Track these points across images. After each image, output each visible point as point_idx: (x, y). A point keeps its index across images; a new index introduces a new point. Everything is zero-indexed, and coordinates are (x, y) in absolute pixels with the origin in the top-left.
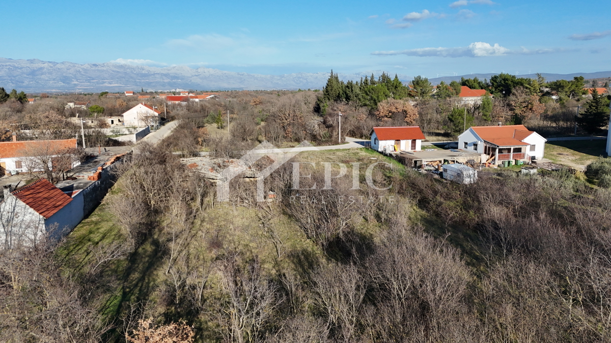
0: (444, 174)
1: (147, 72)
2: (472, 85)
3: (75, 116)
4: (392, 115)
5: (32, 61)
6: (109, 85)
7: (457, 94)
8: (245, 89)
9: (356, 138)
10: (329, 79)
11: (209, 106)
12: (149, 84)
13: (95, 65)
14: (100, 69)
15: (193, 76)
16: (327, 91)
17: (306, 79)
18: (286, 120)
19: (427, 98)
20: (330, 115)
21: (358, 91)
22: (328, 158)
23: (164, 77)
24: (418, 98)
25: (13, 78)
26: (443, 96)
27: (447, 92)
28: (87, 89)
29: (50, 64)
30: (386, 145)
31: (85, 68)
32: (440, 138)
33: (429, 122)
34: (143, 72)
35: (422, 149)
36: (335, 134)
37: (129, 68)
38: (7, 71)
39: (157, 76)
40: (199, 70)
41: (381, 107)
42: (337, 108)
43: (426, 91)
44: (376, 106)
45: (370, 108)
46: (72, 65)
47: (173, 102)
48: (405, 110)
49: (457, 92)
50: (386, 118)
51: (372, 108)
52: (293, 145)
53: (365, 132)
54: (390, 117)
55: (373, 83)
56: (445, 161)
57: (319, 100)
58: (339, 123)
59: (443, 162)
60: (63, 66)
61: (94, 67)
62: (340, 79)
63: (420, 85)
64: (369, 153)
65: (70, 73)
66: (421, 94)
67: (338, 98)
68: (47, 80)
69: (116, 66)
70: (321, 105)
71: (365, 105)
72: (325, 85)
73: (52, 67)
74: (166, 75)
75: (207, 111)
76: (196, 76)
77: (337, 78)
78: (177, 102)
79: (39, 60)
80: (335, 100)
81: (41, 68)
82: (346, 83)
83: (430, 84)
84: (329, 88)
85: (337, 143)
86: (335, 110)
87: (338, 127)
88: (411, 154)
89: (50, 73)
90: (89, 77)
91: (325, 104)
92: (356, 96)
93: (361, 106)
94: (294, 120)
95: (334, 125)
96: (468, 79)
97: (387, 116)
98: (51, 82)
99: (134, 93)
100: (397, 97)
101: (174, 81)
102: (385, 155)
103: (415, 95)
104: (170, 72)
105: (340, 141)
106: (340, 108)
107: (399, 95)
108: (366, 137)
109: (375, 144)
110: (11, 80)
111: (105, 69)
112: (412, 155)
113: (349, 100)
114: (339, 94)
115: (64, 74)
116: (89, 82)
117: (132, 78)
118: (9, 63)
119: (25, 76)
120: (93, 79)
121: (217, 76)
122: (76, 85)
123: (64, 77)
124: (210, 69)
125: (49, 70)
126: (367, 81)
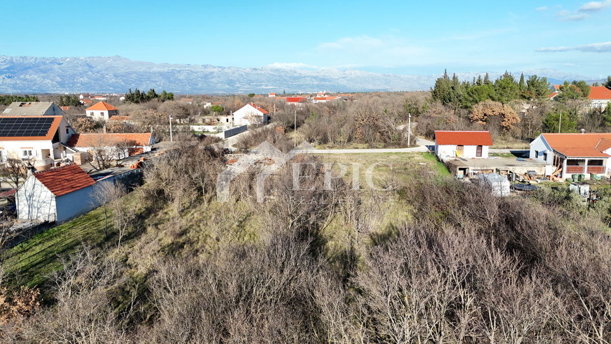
1: (298, 75)
3: (198, 115)
4: (487, 118)
5: (205, 66)
7: (584, 95)
8: (389, 90)
10: (440, 79)
12: (300, 86)
13: (255, 69)
14: (259, 72)
15: (340, 78)
16: (435, 92)
23: (313, 80)
24: (533, 100)
28: (247, 91)
29: (220, 69)
31: (247, 72)
34: (295, 75)
37: (284, 71)
38: (186, 75)
39: (307, 78)
40: (346, 72)
41: (475, 110)
46: (236, 69)
47: (292, 103)
48: (503, 114)
54: (484, 121)
55: (487, 83)
60: (229, 71)
61: (254, 71)
64: (426, 158)
65: (235, 77)
68: (216, 83)
69: (272, 70)
73: (220, 71)
74: (316, 78)
76: (343, 78)
78: (295, 103)
79: (211, 65)
81: (212, 73)
85: (405, 146)
89: (219, 77)
90: (250, 80)
97: (481, 120)
98: (219, 85)
99: (276, 95)
101: (322, 83)
104: (319, 75)
105: (409, 144)
110: (188, 83)
111: (263, 72)
115: (230, 78)
116: (249, 85)
117: (285, 80)
118: (188, 68)
119: (199, 79)
120: (253, 82)
121: (363, 78)
122: (238, 87)
123: (230, 80)
124: (357, 71)
125: (218, 74)
126: (480, 81)
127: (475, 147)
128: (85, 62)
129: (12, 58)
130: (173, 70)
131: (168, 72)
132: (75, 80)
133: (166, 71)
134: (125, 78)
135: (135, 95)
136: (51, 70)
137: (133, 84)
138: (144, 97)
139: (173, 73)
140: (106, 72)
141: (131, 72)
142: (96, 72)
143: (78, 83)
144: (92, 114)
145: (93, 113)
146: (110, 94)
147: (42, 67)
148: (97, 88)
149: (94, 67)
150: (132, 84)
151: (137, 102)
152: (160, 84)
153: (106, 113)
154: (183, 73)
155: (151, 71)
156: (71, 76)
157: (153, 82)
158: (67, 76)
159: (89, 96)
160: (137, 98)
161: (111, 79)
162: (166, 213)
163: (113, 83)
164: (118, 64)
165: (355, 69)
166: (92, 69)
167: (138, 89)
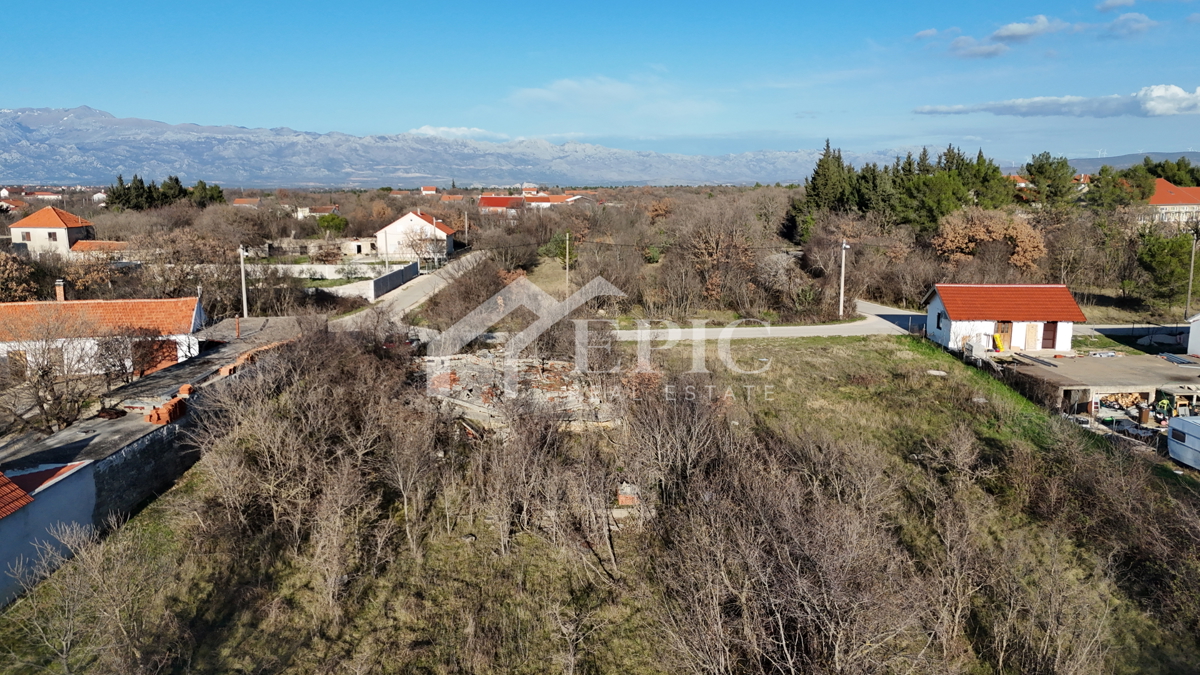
0: (1173, 445)
1: (471, 152)
2: (1174, 176)
3: (289, 236)
4: (976, 248)
5: (278, 132)
6: (406, 175)
7: (1144, 196)
9: (883, 303)
10: (820, 160)
11: (558, 219)
12: (475, 174)
13: (383, 138)
14: (390, 145)
15: (554, 158)
16: (815, 188)
17: (773, 163)
18: (711, 255)
19: (1061, 206)
20: (820, 243)
21: (889, 188)
22: (807, 363)
23: (502, 161)
24: (1040, 206)
25: (246, 162)
26: (1107, 201)
27: (1118, 192)
28: (367, 182)
29: (307, 137)
30: (972, 334)
31: (366, 143)
32: (1113, 312)
33: (1073, 265)
34: (466, 151)
35: (1073, 347)
36: (829, 292)
37: (442, 143)
38: (237, 148)
39: (490, 158)
40: (566, 148)
41: (948, 228)
42: (838, 227)
43: (1064, 190)
44: (933, 225)
45: (918, 228)
46: (343, 138)
47: (492, 209)
48: (1012, 237)
49: (1143, 194)
50: (959, 256)
51: (924, 229)
52: (722, 320)
53: (907, 289)
54: (969, 254)
55: (925, 169)
56: (1160, 394)
57: (794, 208)
58: (840, 267)
59: (1152, 398)
60: (329, 141)
61: (381, 141)
62: (846, 163)
63: (1047, 174)
64: (923, 354)
65: (340, 153)
66: (1048, 197)
67: (839, 204)
68: (302, 166)
69: (417, 140)
70: (799, 219)
71: (906, 221)
72: (810, 174)
73: (309, 142)
74: (506, 157)
75: (551, 230)
76: (560, 158)
77: (838, 159)
78: (500, 209)
79: (289, 130)
80: (833, 209)
81: (293, 144)
82: (858, 169)
83: (1074, 172)
84: (820, 181)
85: (832, 318)
86: (833, 232)
87: (839, 279)
88: (1049, 364)
89: (308, 153)
90: (372, 160)
91: (808, 218)
92: (883, 200)
93: (896, 224)
94: (728, 257)
95: (828, 271)
96: (1163, 162)
97: (962, 251)
98: (308, 169)
99: (437, 190)
100: (987, 201)
101: (519, 167)
102: (970, 363)
103: (1032, 198)
104: (513, 151)
105: (841, 313)
106: (843, 227)
107: (992, 199)
108: (910, 304)
109: (939, 327)
110: (243, 165)
111: (399, 144)
112: (1052, 368)
113: (867, 207)
114: (842, 194)
115: (331, 155)
116: (370, 169)
117: (445, 161)
118: (241, 135)
119: (266, 157)
120: (379, 164)
121: (600, 158)
122: (348, 174)
123: (330, 159)
124: (587, 145)
125: (305, 147)
126: (910, 165)
127: (1040, 326)
128: (14, 119)
130: (208, 138)
131: (199, 143)
133: (194, 139)
134: (103, 154)
135: (133, 191)
137: (120, 167)
138: (155, 196)
139: (208, 143)
140: (60, 141)
141: (117, 140)
142: (38, 141)
144: (27, 236)
145: (28, 234)
146: (69, 187)
148: (41, 174)
149: (34, 130)
150: (117, 165)
151: (138, 207)
152: (181, 166)
153: (62, 233)
154: (229, 144)
155: (162, 139)
157: (164, 161)
159: (23, 190)
160: (137, 197)
161: (71, 155)
162: (290, 603)
163: (77, 163)
164: (87, 124)
165: (583, 141)
166: (28, 134)
167: (139, 178)
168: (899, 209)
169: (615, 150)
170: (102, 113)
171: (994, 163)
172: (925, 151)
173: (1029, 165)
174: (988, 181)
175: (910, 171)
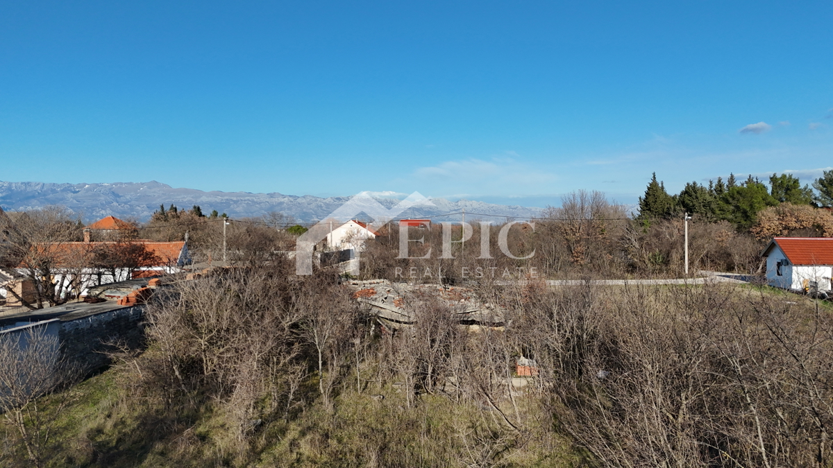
5: (272, 195)
10: (650, 185)
16: (647, 205)
18: (574, 233)
29: (291, 199)
36: (675, 256)
38: (245, 206)
40: (459, 204)
41: (763, 220)
44: (749, 221)
45: (737, 223)
46: (313, 199)
51: (743, 224)
53: (738, 259)
60: (304, 201)
65: (311, 209)
67: (668, 213)
73: (291, 202)
79: (279, 194)
80: (663, 218)
81: (281, 203)
85: (680, 275)
87: (683, 244)
89: (290, 209)
91: (645, 221)
93: (717, 222)
95: (673, 240)
97: (778, 235)
105: (687, 272)
108: (742, 271)
109: (781, 275)
115: (304, 210)
118: (248, 198)
123: (304, 213)
125: (289, 205)
126: (720, 186)
128: (110, 189)
129: (10, 184)
130: (227, 200)
131: (222, 203)
132: (94, 214)
133: (219, 201)
136: (62, 199)
139: (228, 203)
140: (137, 203)
142: (124, 203)
143: (97, 217)
147: (51, 195)
149: (122, 196)
154: (241, 204)
156: (90, 208)
158: (83, 208)
161: (143, 211)
162: (203, 438)
163: (146, 216)
164: (154, 192)
165: (471, 199)
166: (118, 199)
167: (174, 206)
168: (718, 212)
169: (493, 205)
170: (164, 185)
171: (793, 177)
172: (732, 176)
173: (821, 180)
174: (790, 190)
175: (721, 191)
